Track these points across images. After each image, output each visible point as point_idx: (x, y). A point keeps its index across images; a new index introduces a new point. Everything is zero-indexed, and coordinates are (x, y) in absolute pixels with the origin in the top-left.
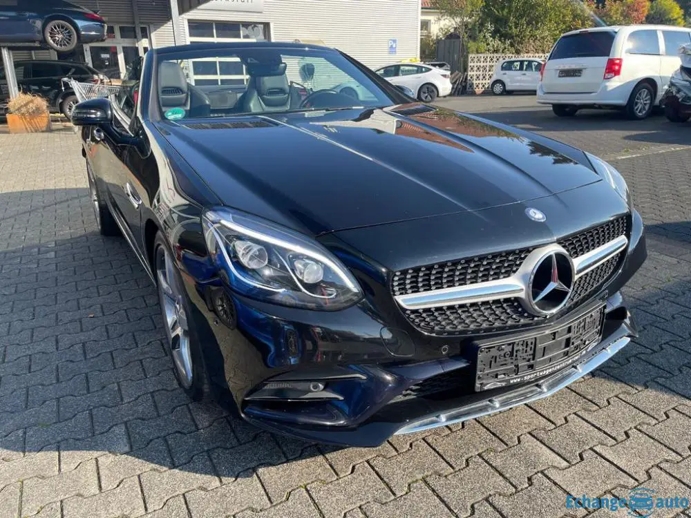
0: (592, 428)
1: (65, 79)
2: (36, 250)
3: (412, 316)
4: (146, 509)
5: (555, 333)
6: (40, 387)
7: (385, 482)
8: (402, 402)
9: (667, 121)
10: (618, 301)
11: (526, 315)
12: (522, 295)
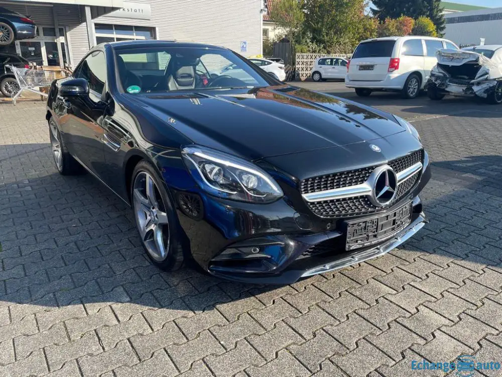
0: (407, 273)
1: (7, 66)
2: (16, 185)
3: (311, 206)
4: (152, 330)
5: (387, 216)
6: (55, 269)
7: (294, 307)
8: (303, 259)
9: (429, 99)
10: (417, 201)
11: (372, 206)
12: (370, 194)
